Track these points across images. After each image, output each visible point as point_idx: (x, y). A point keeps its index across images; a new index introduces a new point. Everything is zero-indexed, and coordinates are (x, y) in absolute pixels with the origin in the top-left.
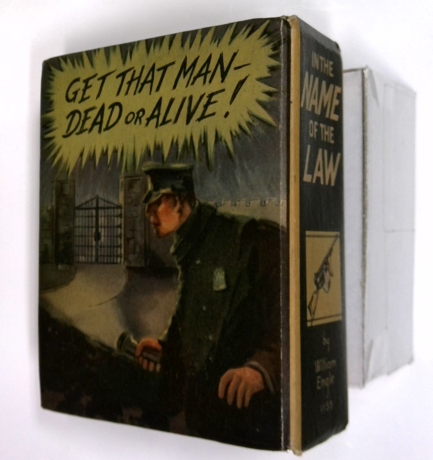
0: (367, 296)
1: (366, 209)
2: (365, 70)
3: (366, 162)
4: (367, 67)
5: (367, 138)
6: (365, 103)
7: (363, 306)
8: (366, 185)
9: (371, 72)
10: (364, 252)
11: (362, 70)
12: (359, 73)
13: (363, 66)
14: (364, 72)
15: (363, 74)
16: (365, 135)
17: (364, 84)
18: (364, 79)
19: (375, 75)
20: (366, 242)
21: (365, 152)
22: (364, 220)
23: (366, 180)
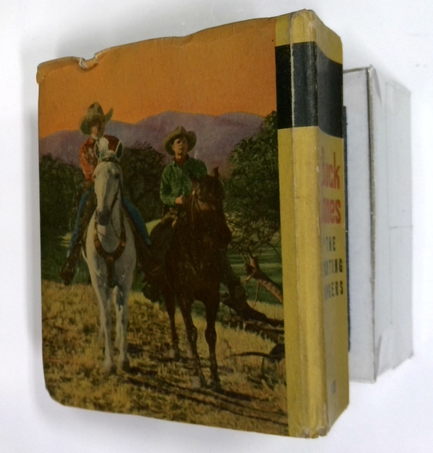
0: (376, 291)
1: (374, 206)
2: (369, 69)
3: (373, 161)
4: (371, 66)
5: (372, 136)
6: (370, 102)
7: (373, 302)
8: (374, 183)
9: (375, 71)
10: (373, 249)
11: (367, 69)
12: (364, 72)
13: (367, 65)
14: (369, 71)
15: (367, 74)
16: (371, 134)
17: (369, 84)
18: (369, 77)
19: (378, 73)
20: (374, 238)
21: (372, 150)
22: (372, 217)
23: (373, 177)
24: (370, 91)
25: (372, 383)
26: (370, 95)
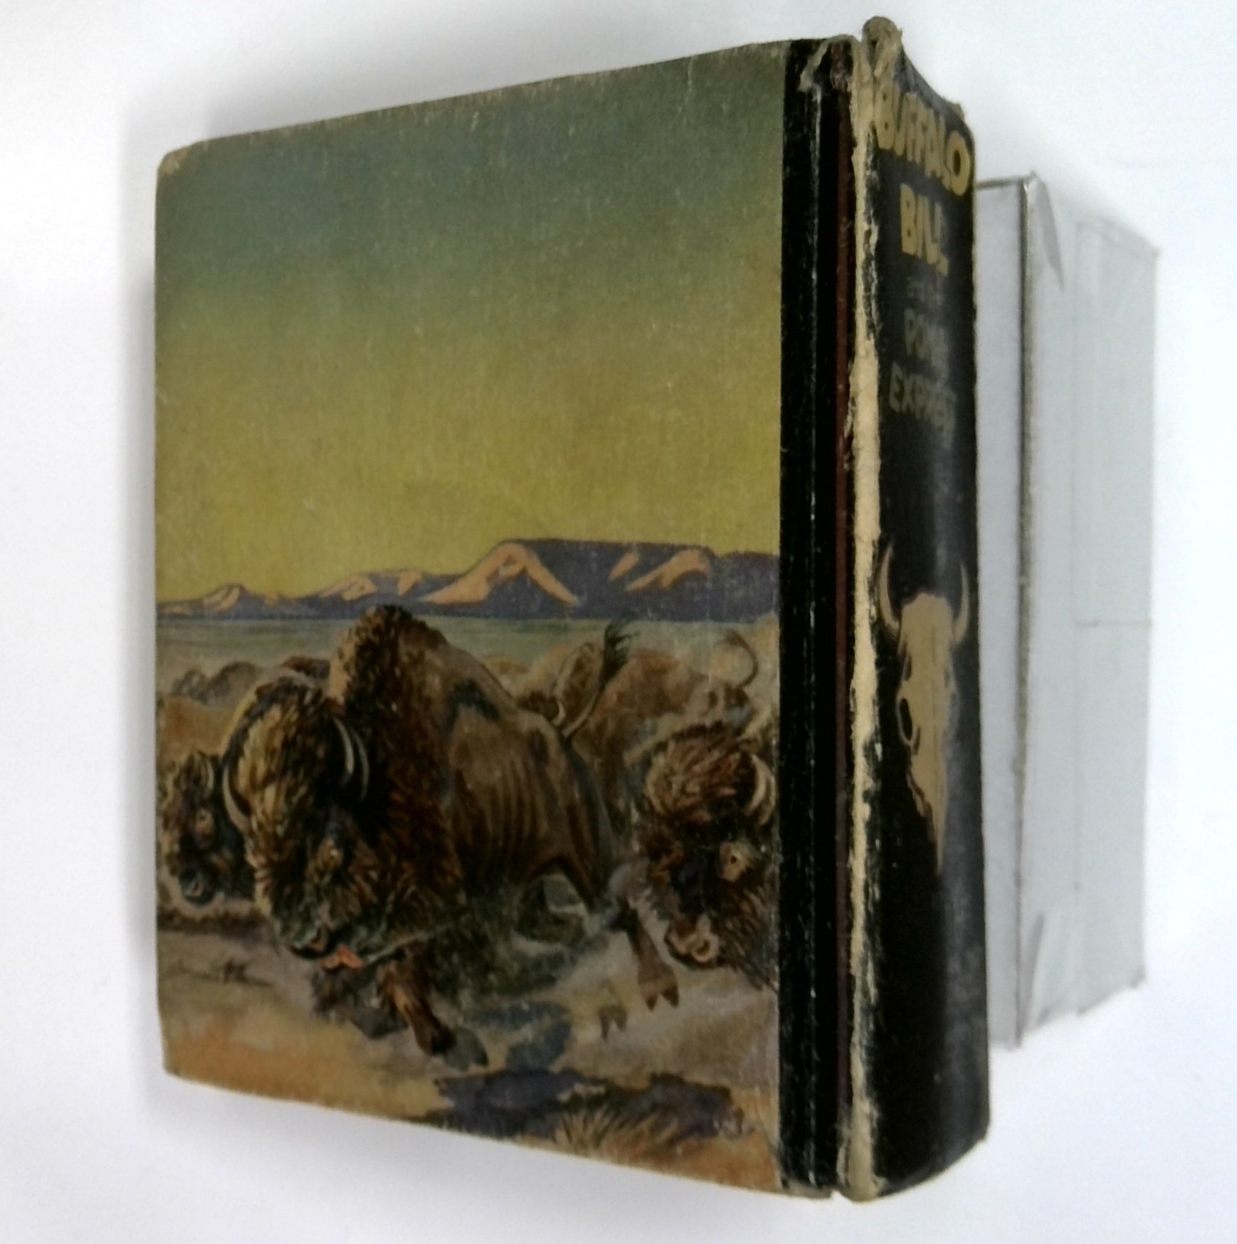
0: (1028, 796)
1: (1030, 562)
2: (1028, 184)
4: (1033, 175)
6: (1028, 274)
7: (1019, 824)
8: (1030, 498)
9: (1043, 187)
10: (1022, 680)
11: (1021, 183)
12: (1013, 190)
13: (1022, 171)
14: (1026, 188)
15: (1022, 195)
16: (1026, 361)
17: (1026, 223)
18: (1026, 207)
19: (1054, 197)
20: (1028, 650)
21: (1027, 406)
22: (1022, 590)
23: (1028, 482)
24: (1029, 243)
25: (1010, 1049)
26: (1028, 254)
